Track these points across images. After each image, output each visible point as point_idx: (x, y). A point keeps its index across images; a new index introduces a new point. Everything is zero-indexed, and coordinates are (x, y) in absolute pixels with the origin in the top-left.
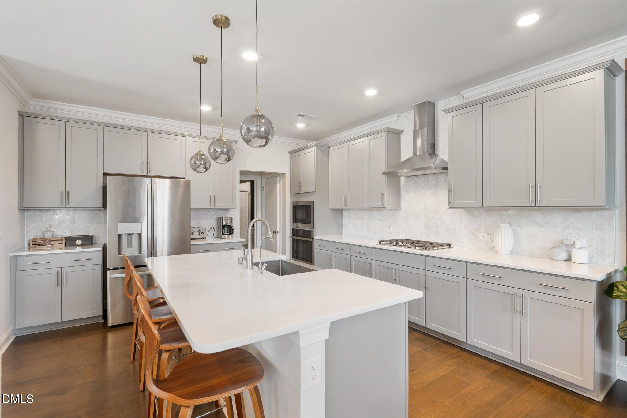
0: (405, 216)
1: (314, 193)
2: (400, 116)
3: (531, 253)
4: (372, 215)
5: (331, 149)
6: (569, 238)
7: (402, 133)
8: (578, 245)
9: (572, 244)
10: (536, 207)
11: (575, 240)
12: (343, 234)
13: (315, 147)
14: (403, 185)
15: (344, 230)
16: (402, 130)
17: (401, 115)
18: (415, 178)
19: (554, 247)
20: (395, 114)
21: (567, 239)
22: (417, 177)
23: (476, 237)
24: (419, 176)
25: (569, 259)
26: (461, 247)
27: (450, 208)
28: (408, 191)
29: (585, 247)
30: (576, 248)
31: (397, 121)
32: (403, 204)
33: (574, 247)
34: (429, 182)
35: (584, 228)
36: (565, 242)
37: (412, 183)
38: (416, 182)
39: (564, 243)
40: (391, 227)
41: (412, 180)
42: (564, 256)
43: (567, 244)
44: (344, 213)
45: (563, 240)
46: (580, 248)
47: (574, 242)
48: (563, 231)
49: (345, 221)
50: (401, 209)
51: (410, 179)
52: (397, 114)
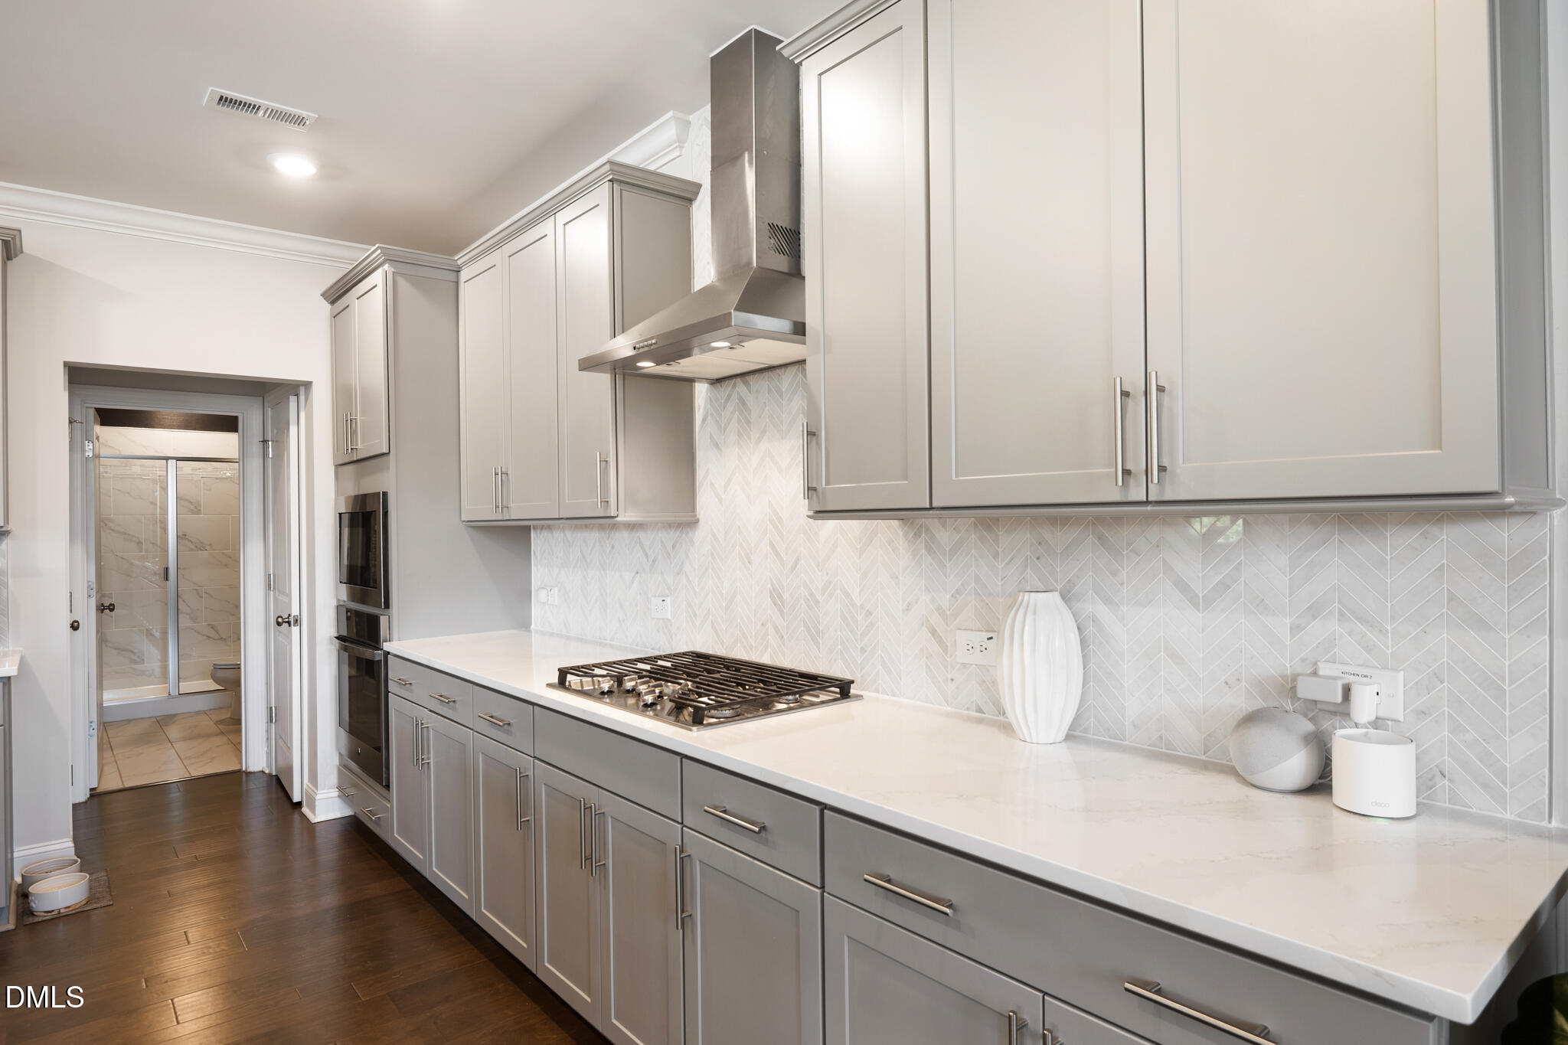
0: (712, 554)
1: (384, 458)
2: (689, 123)
3: (1161, 737)
4: (613, 547)
5: (464, 275)
6: (1324, 669)
7: (695, 199)
8: (1365, 706)
9: (1339, 699)
10: (1149, 508)
11: (1351, 679)
12: (533, 627)
13: (386, 267)
14: (704, 420)
15: (536, 611)
16: (696, 180)
17: (691, 118)
18: (740, 387)
19: (1251, 719)
20: (667, 112)
21: (1315, 673)
22: (747, 384)
23: (945, 650)
24: (751, 379)
25: (1320, 785)
26: (894, 695)
27: (821, 514)
28: (717, 446)
29: (1402, 719)
30: (1357, 725)
31: (681, 147)
32: (705, 501)
33: (1347, 715)
34: (784, 403)
35: (1393, 618)
36: (1308, 689)
37: (730, 407)
38: (743, 403)
39: (1301, 694)
40: (668, 600)
41: (729, 396)
42: (1296, 766)
43: (1316, 702)
44: (537, 540)
45: (1294, 678)
46: (1377, 723)
47: (1347, 691)
48: (1296, 629)
49: (539, 573)
50: (697, 521)
51: (725, 389)
52: (670, 114)
